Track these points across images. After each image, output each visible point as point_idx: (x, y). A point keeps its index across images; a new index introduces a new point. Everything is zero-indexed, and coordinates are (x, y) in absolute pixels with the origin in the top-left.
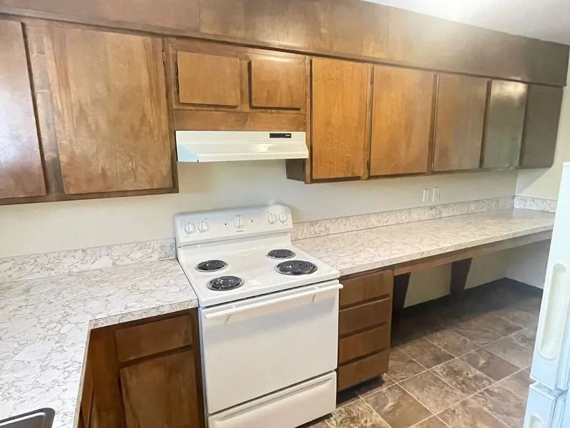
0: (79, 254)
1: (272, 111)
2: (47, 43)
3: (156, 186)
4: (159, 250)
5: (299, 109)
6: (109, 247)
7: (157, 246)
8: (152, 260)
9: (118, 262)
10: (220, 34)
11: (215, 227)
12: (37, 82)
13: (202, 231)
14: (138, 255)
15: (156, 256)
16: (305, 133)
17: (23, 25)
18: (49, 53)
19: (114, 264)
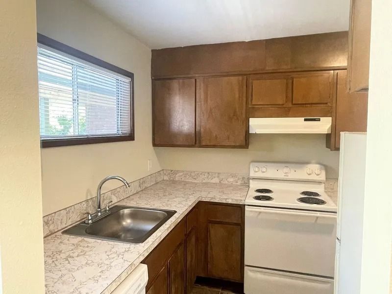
0: (206, 174)
1: (307, 105)
2: (202, 85)
3: (237, 144)
4: (241, 179)
5: (326, 103)
6: (219, 174)
7: (241, 177)
8: (238, 184)
9: (222, 182)
10: (276, 68)
11: (271, 172)
12: (197, 100)
13: (263, 172)
14: (231, 180)
15: (239, 182)
16: (331, 118)
17: (196, 80)
18: (202, 89)
19: (220, 182)
